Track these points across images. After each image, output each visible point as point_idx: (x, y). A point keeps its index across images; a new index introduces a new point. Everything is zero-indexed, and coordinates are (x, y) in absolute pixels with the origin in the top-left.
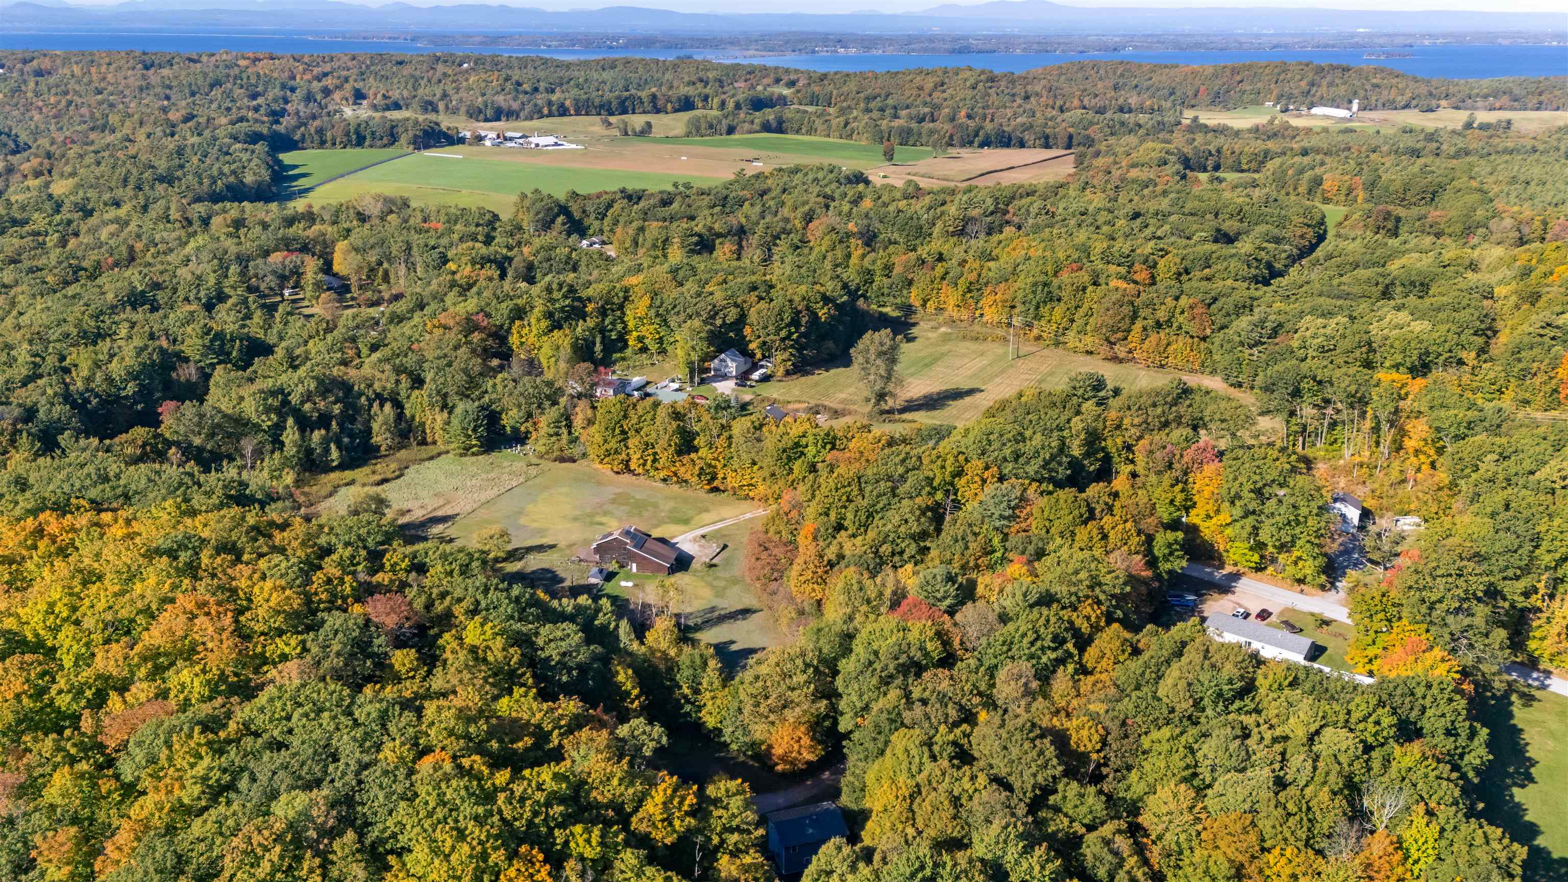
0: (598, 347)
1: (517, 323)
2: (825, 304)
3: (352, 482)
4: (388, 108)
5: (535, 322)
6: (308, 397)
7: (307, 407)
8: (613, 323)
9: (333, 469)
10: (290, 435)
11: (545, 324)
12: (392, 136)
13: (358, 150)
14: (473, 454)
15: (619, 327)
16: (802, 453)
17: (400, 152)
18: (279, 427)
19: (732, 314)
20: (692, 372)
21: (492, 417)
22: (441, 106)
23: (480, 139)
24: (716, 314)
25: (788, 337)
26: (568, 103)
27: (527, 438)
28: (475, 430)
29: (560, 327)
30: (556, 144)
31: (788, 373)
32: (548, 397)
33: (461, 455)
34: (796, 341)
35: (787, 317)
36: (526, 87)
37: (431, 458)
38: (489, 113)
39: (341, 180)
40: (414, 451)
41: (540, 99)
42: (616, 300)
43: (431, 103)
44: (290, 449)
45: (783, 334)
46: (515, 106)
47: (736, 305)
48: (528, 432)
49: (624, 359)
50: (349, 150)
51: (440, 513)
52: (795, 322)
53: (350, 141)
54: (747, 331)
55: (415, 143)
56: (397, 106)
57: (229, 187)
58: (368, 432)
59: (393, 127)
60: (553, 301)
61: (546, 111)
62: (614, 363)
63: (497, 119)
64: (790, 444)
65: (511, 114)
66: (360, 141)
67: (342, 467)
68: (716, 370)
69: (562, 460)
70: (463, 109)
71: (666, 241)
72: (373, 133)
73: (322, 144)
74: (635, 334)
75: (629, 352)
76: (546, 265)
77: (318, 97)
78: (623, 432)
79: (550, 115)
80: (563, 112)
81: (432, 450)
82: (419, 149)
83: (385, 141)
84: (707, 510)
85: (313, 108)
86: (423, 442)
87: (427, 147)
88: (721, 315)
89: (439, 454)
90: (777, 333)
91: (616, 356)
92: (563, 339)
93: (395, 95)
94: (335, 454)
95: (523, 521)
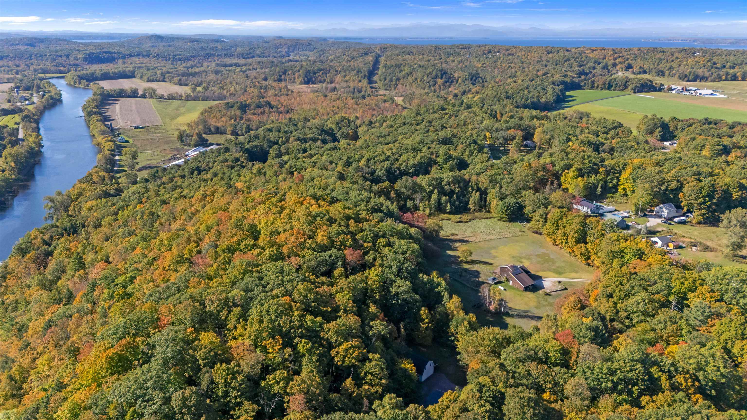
0: (599, 189)
1: (566, 171)
2: (740, 190)
3: (450, 220)
4: (640, 73)
5: (572, 173)
6: (449, 184)
7: (446, 187)
8: (612, 179)
9: (447, 213)
10: (435, 196)
11: (575, 173)
12: (625, 86)
13: (608, 91)
14: (504, 221)
15: (615, 181)
16: (623, 256)
17: (626, 93)
18: (432, 192)
19: (674, 185)
20: (637, 210)
21: (521, 207)
22: (667, 73)
23: (671, 90)
24: (663, 183)
25: (704, 203)
26: (738, 74)
27: (531, 220)
28: (506, 211)
29: (583, 176)
30: (712, 94)
31: (700, 223)
32: (543, 204)
33: (499, 220)
34: (709, 206)
35: (704, 193)
36: (719, 65)
37: (487, 218)
38: (691, 77)
39: (587, 104)
40: (484, 214)
41: (722, 72)
42: (617, 168)
43: (662, 72)
44: (433, 201)
45: (700, 201)
46: (707, 74)
47: (678, 181)
48: (532, 218)
49: (612, 197)
50: (603, 91)
51: (466, 239)
52: (710, 196)
53: (605, 87)
54: (681, 195)
55: (635, 90)
56: (645, 72)
57: (532, 103)
58: (467, 203)
59: (626, 82)
60: (583, 164)
61: (724, 78)
62: (607, 198)
63: (695, 80)
64: (617, 249)
65: (703, 78)
66: (609, 88)
67: (450, 213)
68: (657, 212)
69: (536, 233)
70: (677, 75)
71: (704, 146)
72: (616, 84)
73: (592, 87)
74: (622, 186)
75: (617, 195)
76: (619, 149)
77: (609, 67)
78: (558, 226)
79: (726, 80)
80: (734, 78)
81: (490, 215)
82: (634, 92)
83: (621, 88)
84: (576, 272)
85: (605, 71)
86: (489, 212)
87: (639, 92)
88: (666, 184)
89: (491, 218)
90: (696, 199)
91: (609, 195)
92: (581, 182)
93: (646, 67)
94: (448, 207)
95: (492, 251)
